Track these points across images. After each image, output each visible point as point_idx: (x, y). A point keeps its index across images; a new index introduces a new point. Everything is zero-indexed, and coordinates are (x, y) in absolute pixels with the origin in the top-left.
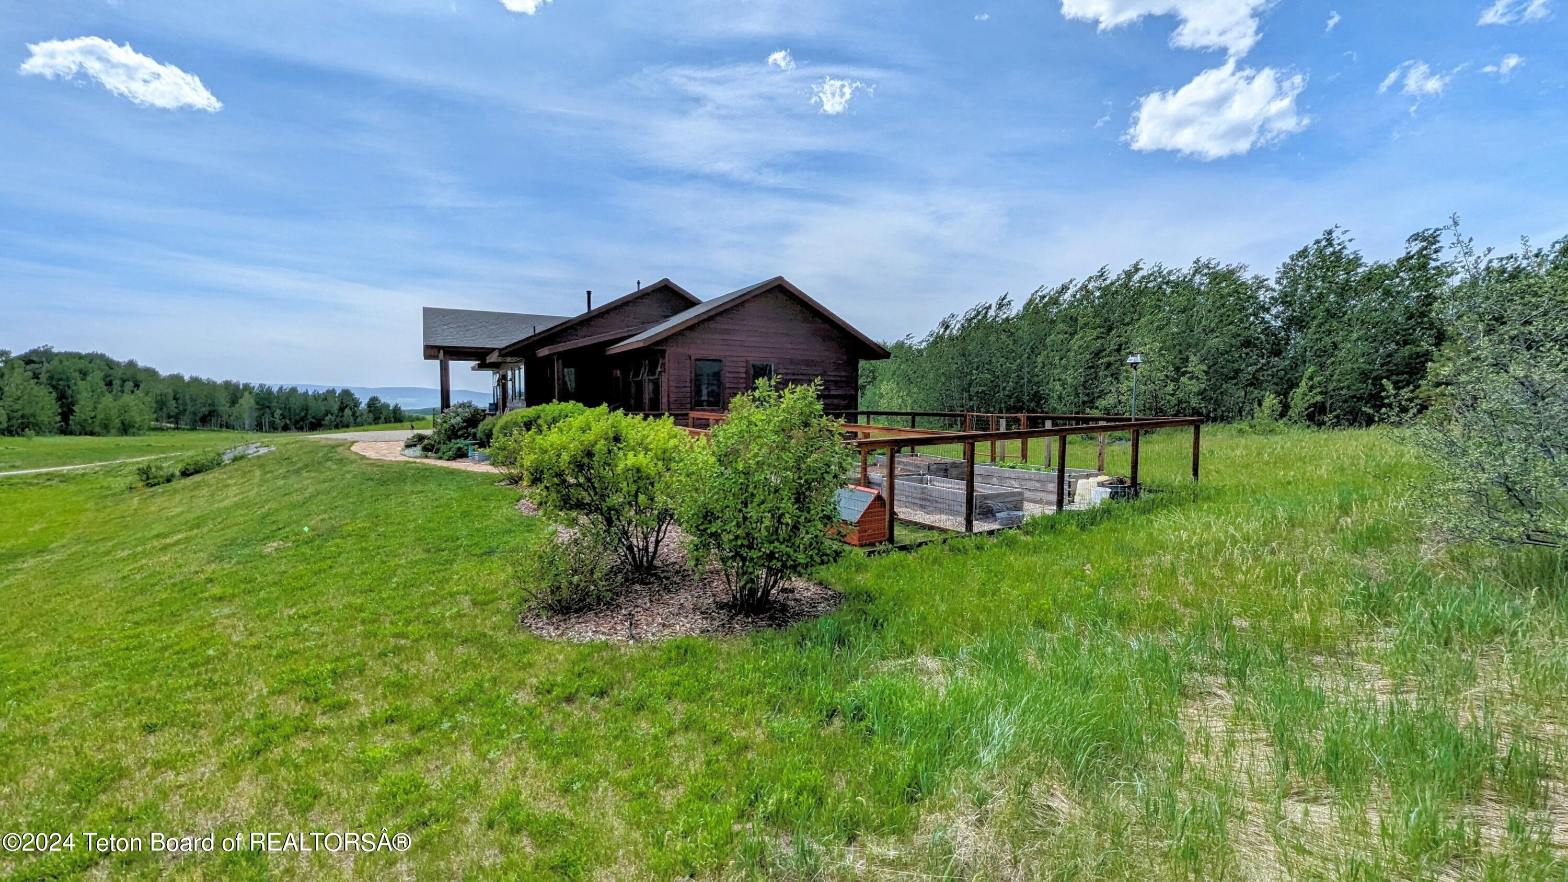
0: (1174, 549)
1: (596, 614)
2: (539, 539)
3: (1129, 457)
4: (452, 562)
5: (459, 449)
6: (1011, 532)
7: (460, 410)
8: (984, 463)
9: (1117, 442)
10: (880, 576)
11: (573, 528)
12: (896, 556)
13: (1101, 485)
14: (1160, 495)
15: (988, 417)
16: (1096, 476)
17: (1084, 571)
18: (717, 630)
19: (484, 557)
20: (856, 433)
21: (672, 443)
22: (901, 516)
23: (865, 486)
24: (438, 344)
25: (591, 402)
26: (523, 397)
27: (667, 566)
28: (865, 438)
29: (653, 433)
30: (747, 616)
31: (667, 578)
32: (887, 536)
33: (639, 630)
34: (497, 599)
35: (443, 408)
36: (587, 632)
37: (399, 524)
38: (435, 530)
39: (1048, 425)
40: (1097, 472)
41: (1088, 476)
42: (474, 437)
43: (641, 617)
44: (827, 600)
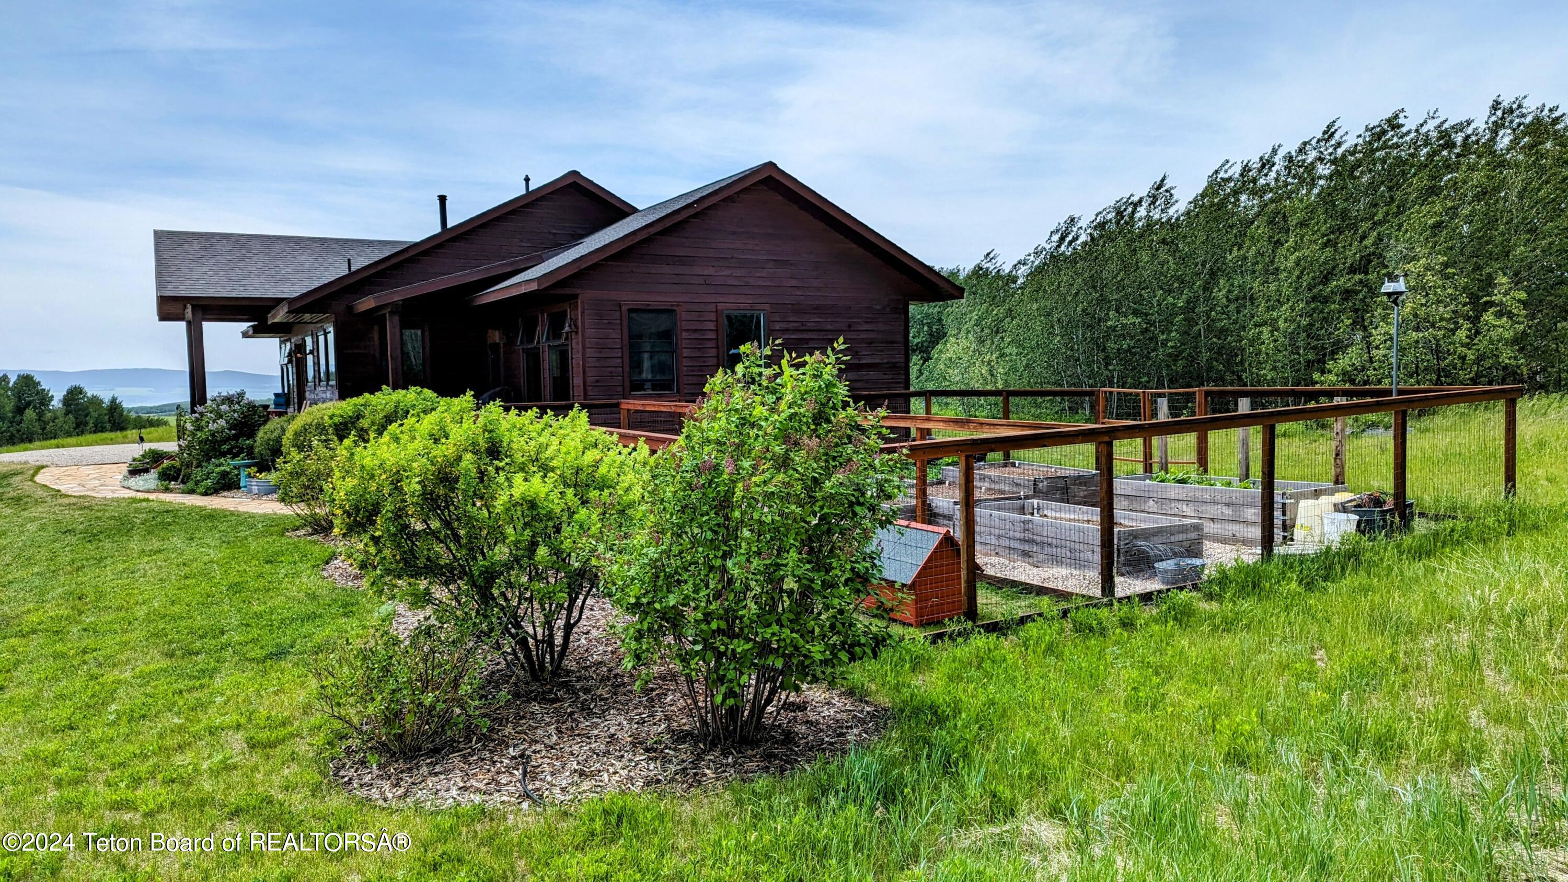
0: (1473, 621)
1: (464, 757)
2: (364, 627)
3: (1390, 457)
4: (212, 673)
5: (224, 474)
6: (1183, 596)
7: (224, 408)
8: (1131, 475)
9: (1370, 432)
10: (954, 678)
11: (423, 607)
12: (980, 641)
13: (1342, 508)
14: (1449, 524)
15: (1137, 395)
16: (1332, 492)
17: (1312, 662)
18: (673, 780)
19: (269, 662)
20: (908, 430)
21: (591, 456)
22: (989, 571)
23: (923, 522)
24: (183, 292)
25: (448, 389)
26: (333, 383)
27: (586, 668)
28: (923, 438)
29: (555, 441)
30: (725, 754)
31: (587, 691)
32: (965, 607)
33: (538, 784)
34: (292, 735)
35: (193, 404)
36: (448, 790)
37: (119, 609)
38: (181, 618)
39: (1244, 406)
40: (1331, 485)
41: (1317, 494)
42: (250, 452)
43: (543, 762)
44: (863, 721)
